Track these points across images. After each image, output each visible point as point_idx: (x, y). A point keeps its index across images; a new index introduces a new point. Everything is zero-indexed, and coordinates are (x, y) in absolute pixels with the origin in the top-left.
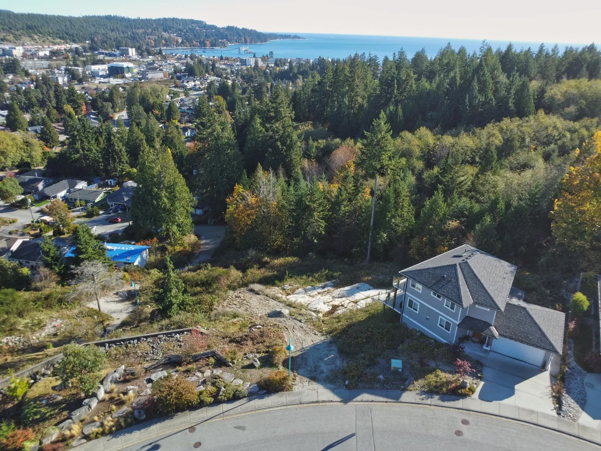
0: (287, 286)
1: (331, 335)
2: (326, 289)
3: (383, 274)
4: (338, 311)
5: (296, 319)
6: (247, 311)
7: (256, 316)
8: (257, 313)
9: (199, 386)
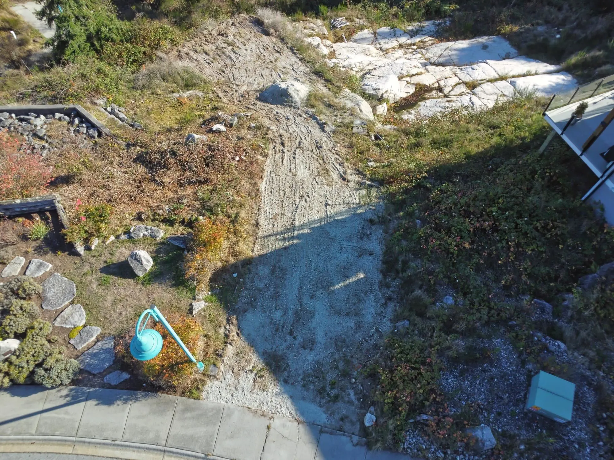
0: (341, 21)
1: (383, 189)
2: (417, 40)
3: (547, 22)
4: (427, 101)
5: (315, 119)
6: (223, 74)
7: (234, 92)
8: (239, 84)
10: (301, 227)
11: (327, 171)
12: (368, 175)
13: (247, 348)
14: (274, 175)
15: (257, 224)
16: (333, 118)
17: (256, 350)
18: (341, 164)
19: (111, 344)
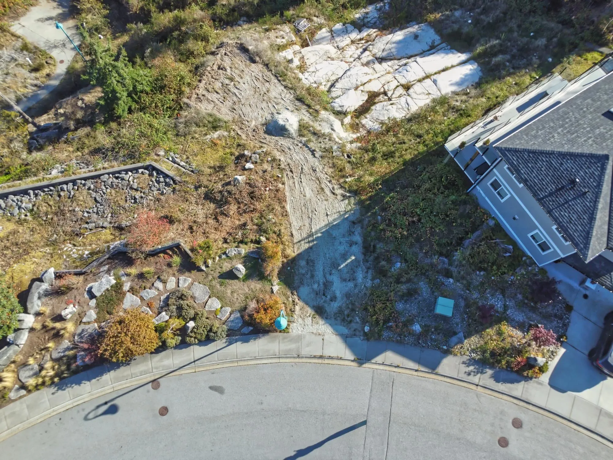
0: (303, 23)
2: (364, 34)
4: (377, 105)
5: (307, 147)
6: (235, 111)
7: (248, 128)
8: (249, 120)
9: (159, 313)
10: (316, 232)
11: (322, 189)
12: (347, 189)
13: (305, 305)
14: (292, 198)
15: (292, 235)
16: (319, 145)
17: (309, 306)
18: (330, 181)
19: (238, 315)
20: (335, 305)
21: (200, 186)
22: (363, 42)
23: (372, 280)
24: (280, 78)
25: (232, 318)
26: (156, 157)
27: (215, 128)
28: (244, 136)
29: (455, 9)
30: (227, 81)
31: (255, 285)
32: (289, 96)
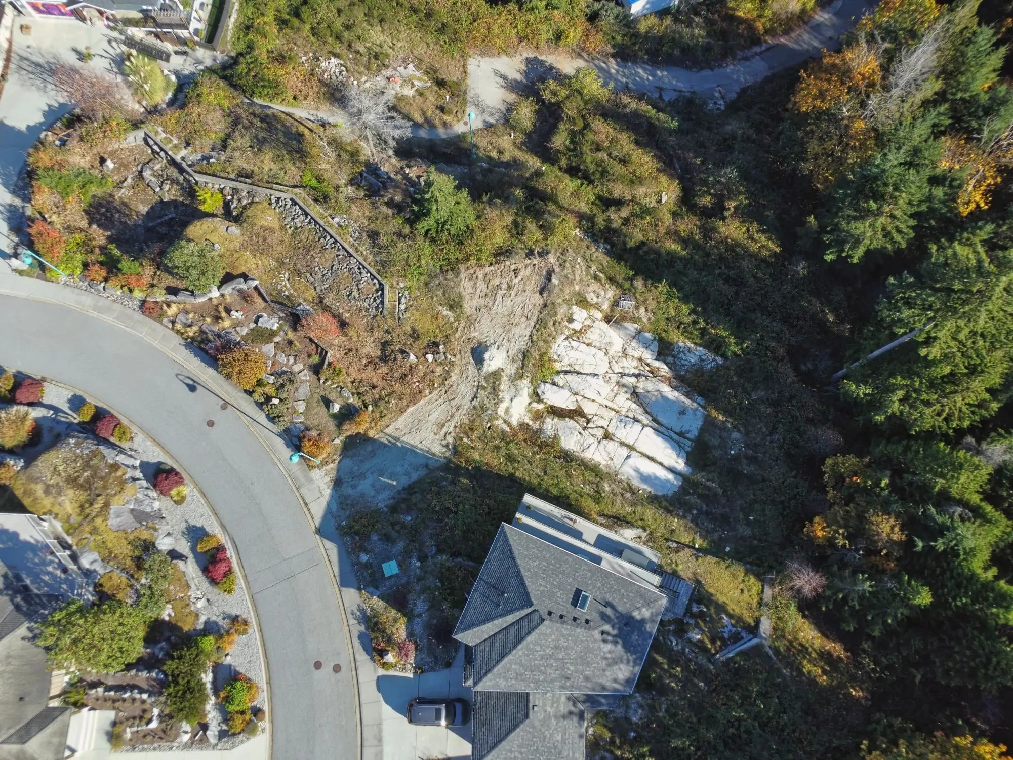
0: (627, 305)
1: (451, 456)
2: (657, 364)
3: (747, 435)
4: (572, 422)
5: (477, 390)
6: (478, 312)
7: (468, 333)
8: (477, 328)
9: (272, 375)
10: (402, 442)
12: (456, 444)
13: (336, 470)
14: (421, 408)
16: (485, 398)
17: (337, 473)
18: (455, 427)
19: (302, 428)
20: (350, 491)
21: (389, 333)
22: (647, 368)
23: (386, 506)
24: (537, 326)
25: (297, 425)
26: (395, 283)
27: (451, 308)
28: (458, 335)
29: (739, 431)
30: (504, 286)
31: (331, 425)
32: (523, 344)
